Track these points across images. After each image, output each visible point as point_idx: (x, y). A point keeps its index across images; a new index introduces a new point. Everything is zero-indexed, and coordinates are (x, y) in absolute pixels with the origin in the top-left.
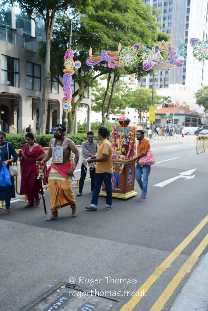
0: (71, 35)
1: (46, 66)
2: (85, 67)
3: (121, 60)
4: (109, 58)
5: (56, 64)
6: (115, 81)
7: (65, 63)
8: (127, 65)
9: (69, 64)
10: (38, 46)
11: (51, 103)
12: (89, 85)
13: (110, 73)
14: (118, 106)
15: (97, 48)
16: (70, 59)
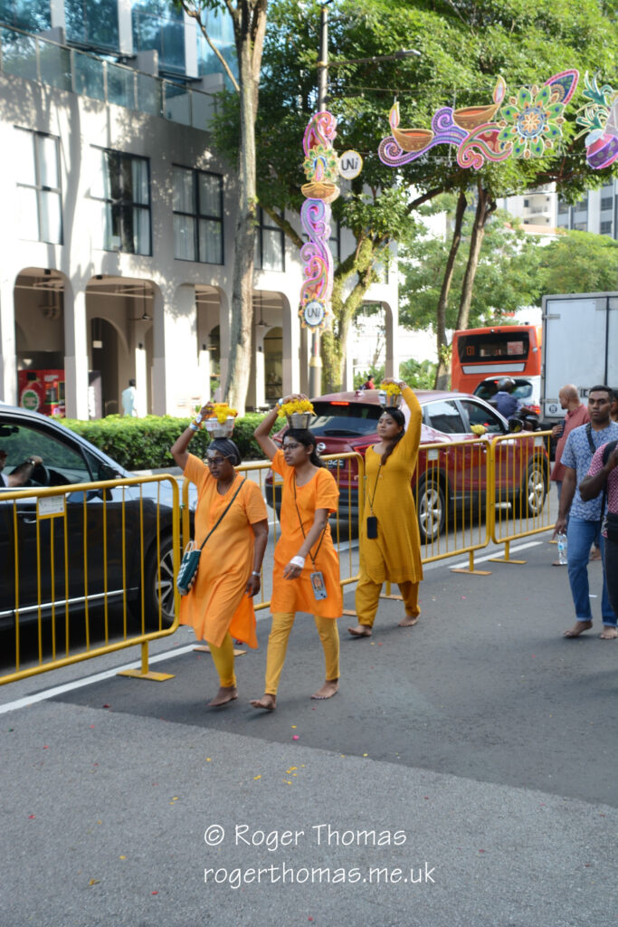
0: (325, 62)
1: (242, 177)
2: (375, 174)
3: (506, 135)
4: (462, 134)
5: (275, 168)
6: (482, 214)
7: (307, 160)
8: (527, 153)
9: (320, 163)
10: (212, 109)
11: (260, 306)
12: (391, 235)
13: (464, 188)
14: (489, 303)
15: (417, 100)
16: (323, 147)
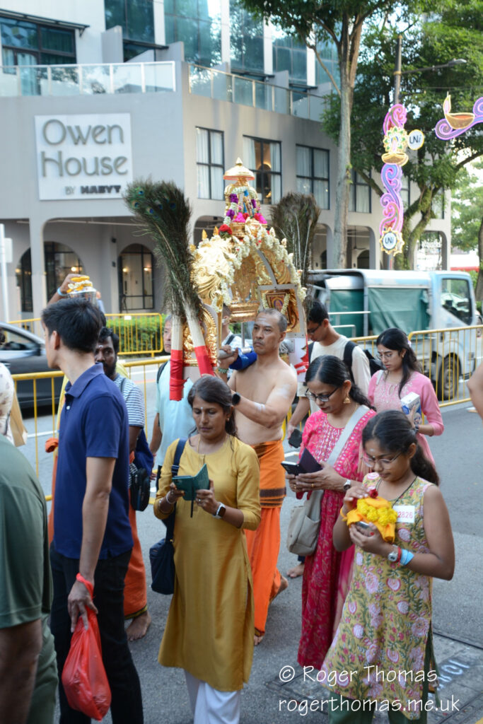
0: (399, 72)
2: (434, 145)
5: (365, 143)
7: (386, 138)
9: (394, 141)
10: (323, 106)
11: (353, 236)
12: (445, 185)
15: (463, 91)
16: (397, 128)
